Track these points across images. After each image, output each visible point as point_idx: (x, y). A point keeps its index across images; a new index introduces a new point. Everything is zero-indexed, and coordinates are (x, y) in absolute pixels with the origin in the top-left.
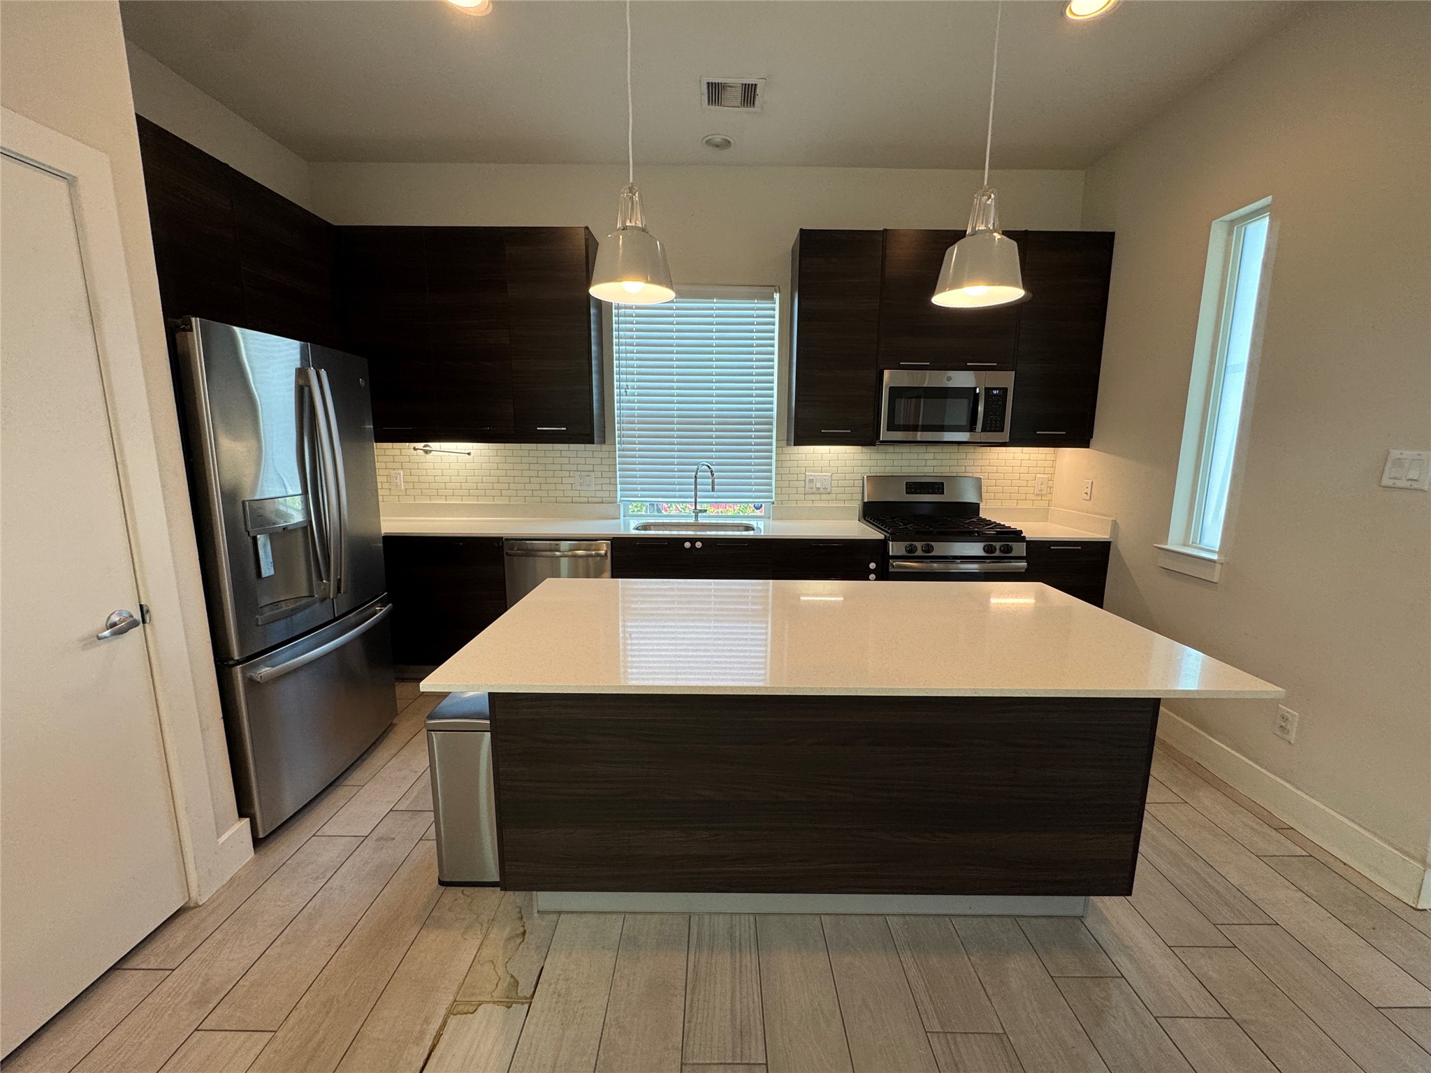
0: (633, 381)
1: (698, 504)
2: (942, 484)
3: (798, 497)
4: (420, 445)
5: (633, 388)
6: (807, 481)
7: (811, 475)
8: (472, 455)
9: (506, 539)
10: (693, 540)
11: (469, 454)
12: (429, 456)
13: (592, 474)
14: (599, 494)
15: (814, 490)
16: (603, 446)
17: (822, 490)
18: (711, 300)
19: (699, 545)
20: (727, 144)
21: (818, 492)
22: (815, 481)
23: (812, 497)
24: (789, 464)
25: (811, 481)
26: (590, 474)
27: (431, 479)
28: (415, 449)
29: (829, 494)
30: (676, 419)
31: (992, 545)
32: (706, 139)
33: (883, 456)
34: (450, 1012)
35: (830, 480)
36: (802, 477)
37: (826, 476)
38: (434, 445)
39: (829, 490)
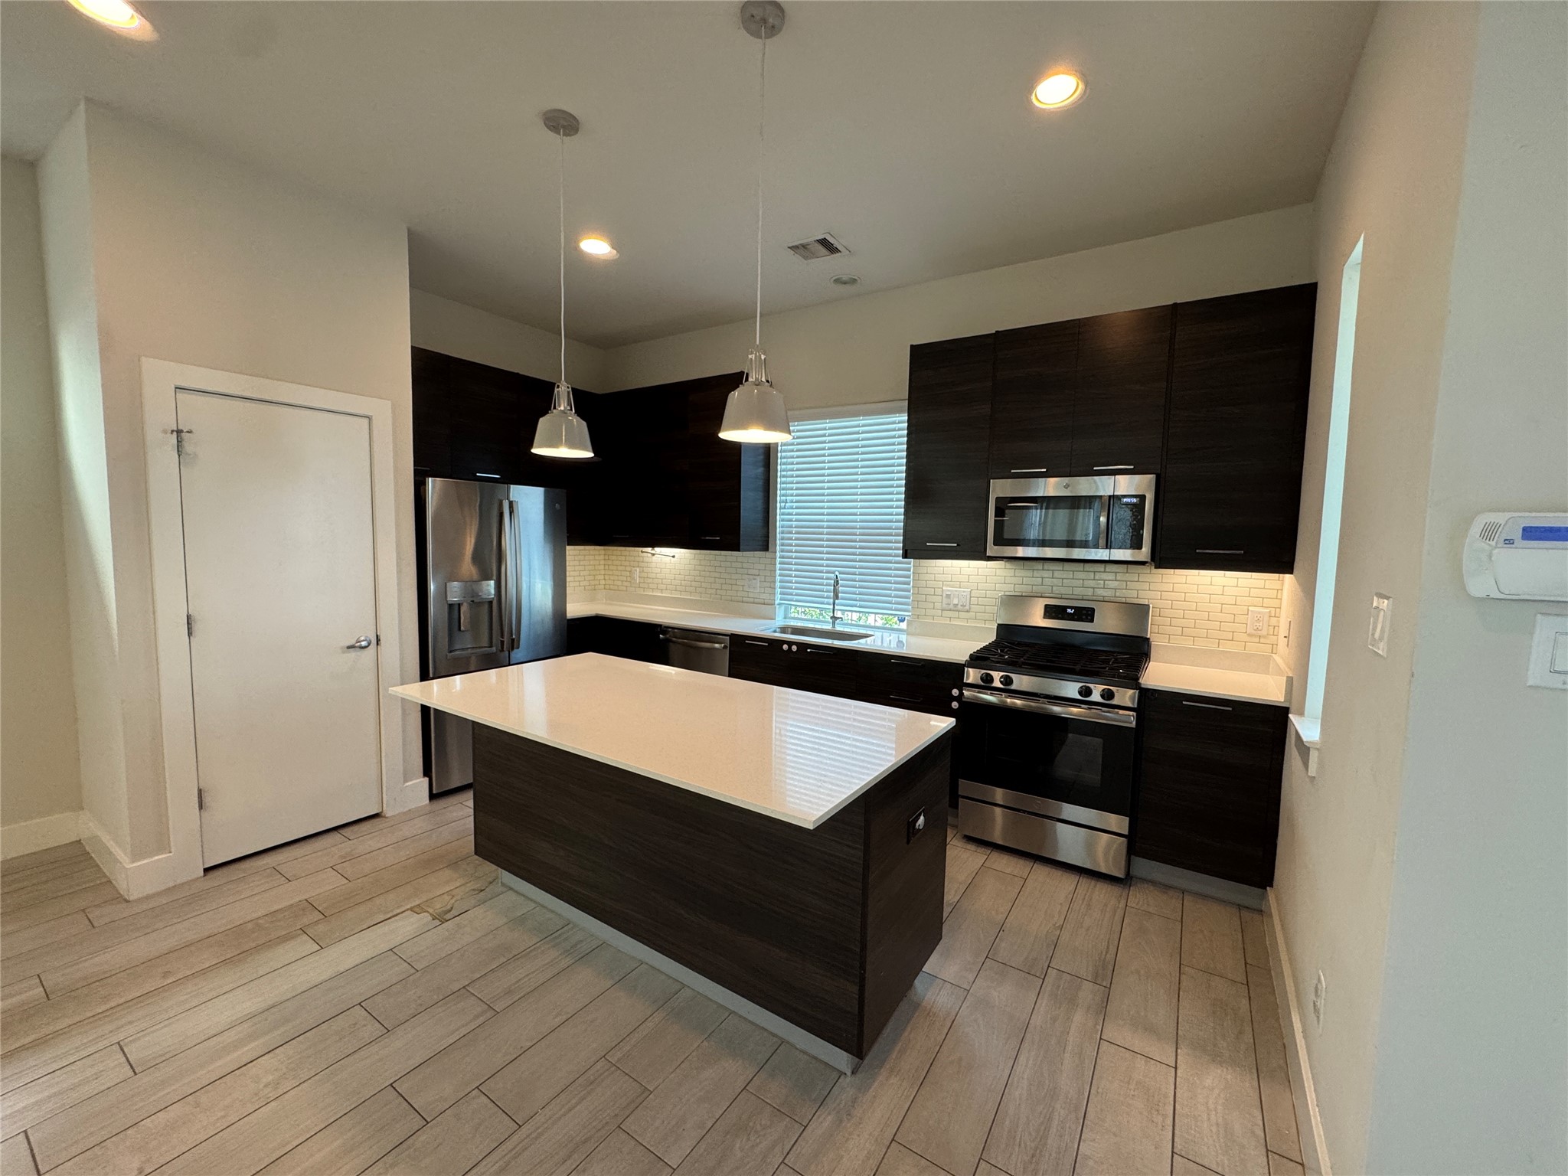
0: (792, 495)
1: (835, 612)
2: (1093, 610)
3: (933, 612)
4: (649, 550)
5: (792, 502)
6: (944, 595)
7: (949, 590)
8: (676, 557)
9: (665, 627)
10: (790, 643)
11: (674, 557)
12: (654, 557)
13: (758, 578)
14: (763, 596)
15: (951, 606)
16: (767, 553)
17: (959, 606)
18: (858, 418)
19: (794, 648)
20: (853, 281)
21: (955, 609)
22: (952, 596)
23: (950, 614)
24: (927, 577)
25: (948, 596)
26: (755, 577)
27: (653, 575)
28: (642, 552)
29: (967, 611)
30: (826, 530)
31: (1089, 688)
32: (834, 278)
33: (1029, 573)
34: (411, 909)
35: (968, 596)
36: (939, 591)
37: (964, 592)
38: (658, 550)
39: (967, 608)
